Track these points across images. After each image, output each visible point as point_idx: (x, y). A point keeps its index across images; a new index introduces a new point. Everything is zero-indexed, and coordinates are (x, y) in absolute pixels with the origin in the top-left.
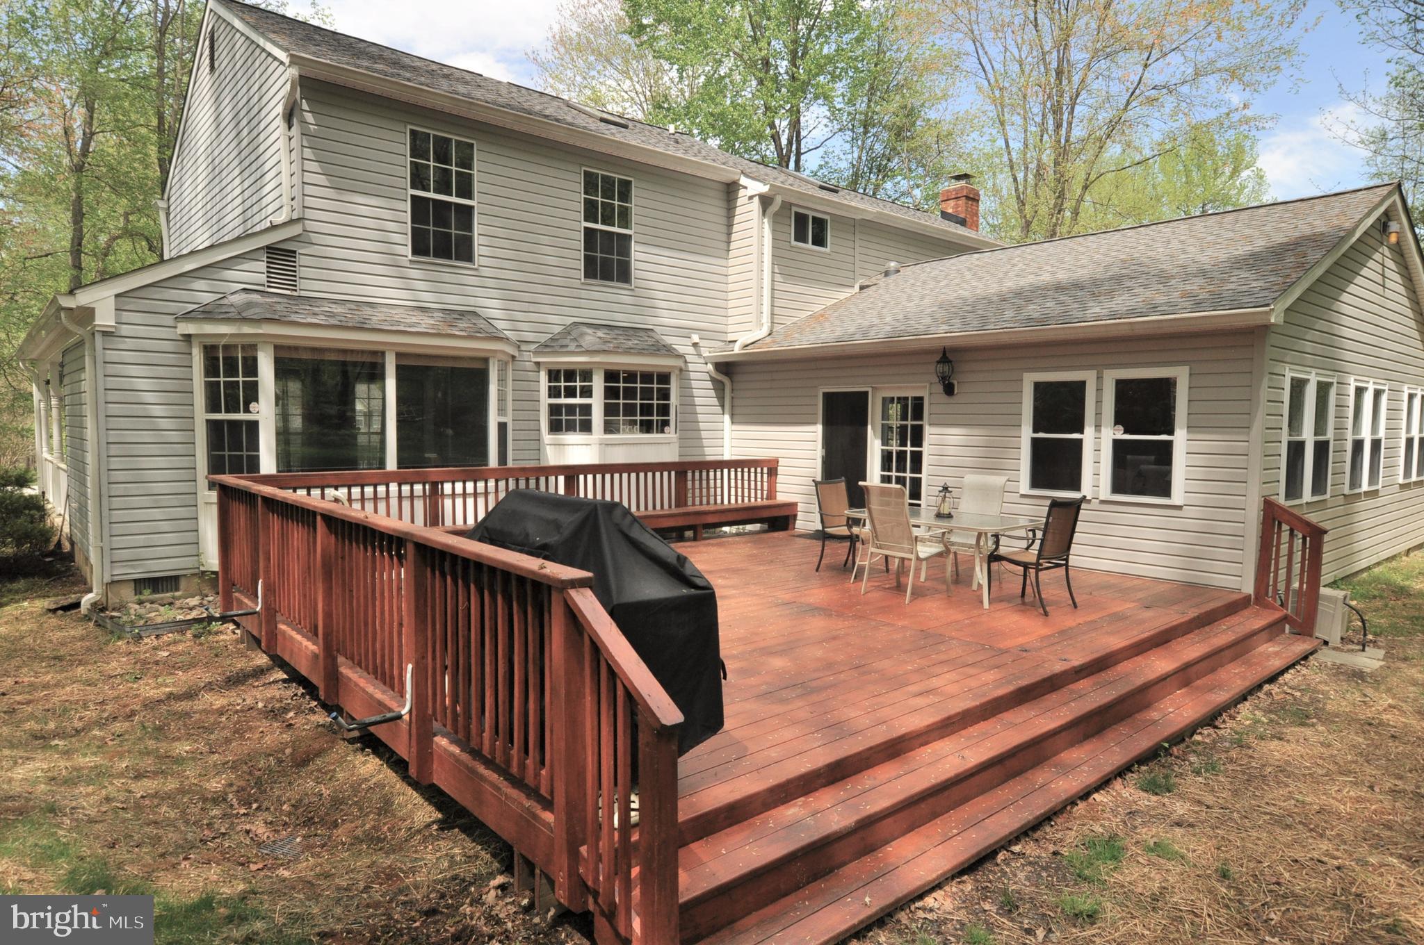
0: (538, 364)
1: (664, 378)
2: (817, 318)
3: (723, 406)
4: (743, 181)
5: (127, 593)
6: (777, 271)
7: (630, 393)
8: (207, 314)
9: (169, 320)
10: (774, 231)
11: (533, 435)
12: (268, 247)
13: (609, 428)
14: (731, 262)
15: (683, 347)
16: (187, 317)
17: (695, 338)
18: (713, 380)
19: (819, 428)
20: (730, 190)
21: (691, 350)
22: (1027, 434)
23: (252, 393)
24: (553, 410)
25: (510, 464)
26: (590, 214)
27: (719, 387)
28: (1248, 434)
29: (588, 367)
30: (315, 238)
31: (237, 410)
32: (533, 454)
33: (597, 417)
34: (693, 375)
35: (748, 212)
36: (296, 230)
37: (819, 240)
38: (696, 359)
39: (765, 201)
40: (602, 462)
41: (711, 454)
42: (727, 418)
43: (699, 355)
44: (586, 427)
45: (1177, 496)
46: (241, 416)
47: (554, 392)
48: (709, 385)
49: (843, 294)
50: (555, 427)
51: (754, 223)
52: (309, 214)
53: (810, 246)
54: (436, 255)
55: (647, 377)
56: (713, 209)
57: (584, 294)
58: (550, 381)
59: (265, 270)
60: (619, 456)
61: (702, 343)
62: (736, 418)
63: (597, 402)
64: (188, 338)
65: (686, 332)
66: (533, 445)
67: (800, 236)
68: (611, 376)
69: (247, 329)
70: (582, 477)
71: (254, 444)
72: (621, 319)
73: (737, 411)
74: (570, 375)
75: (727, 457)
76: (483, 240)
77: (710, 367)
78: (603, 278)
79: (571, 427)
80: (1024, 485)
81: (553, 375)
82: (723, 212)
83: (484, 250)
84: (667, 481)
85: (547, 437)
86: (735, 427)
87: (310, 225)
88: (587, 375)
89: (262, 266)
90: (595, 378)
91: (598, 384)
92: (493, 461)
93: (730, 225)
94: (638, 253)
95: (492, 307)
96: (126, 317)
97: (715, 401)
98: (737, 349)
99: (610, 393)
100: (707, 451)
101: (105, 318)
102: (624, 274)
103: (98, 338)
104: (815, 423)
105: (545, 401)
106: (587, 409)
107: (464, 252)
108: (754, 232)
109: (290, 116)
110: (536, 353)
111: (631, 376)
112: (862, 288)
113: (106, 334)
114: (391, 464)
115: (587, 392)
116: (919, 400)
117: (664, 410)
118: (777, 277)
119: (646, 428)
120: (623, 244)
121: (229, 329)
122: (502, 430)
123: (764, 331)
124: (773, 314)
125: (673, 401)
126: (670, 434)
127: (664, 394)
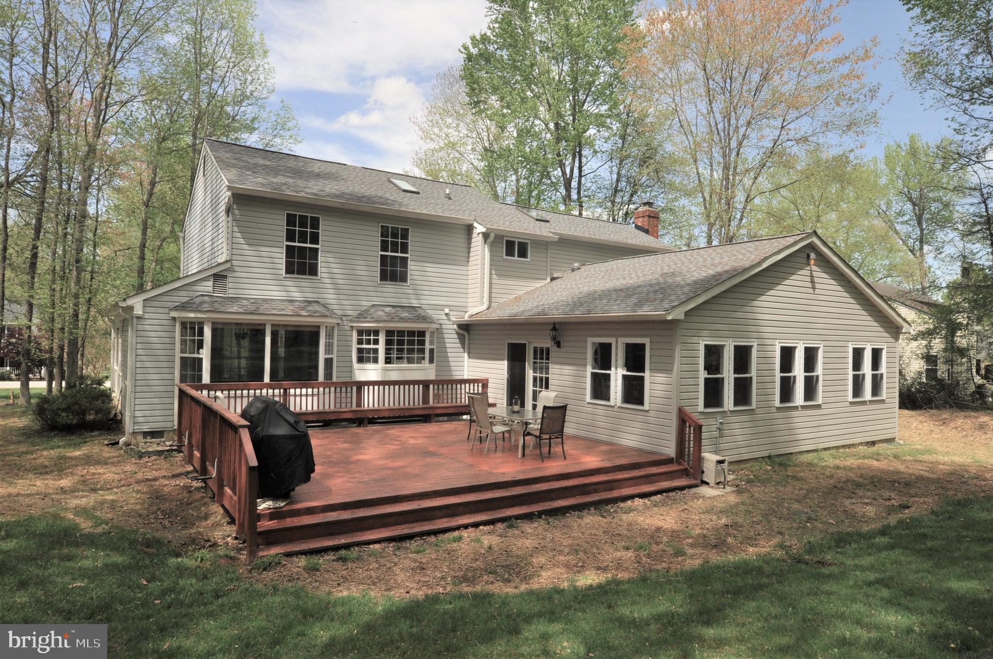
0: (352, 327)
1: (422, 334)
2: (518, 299)
3: (464, 348)
4: (475, 224)
5: (140, 438)
6: (493, 273)
7: (400, 342)
8: (183, 307)
9: (166, 311)
10: (491, 251)
11: (348, 364)
12: (214, 274)
13: (388, 361)
14: (470, 268)
15: (438, 316)
16: (176, 308)
17: (447, 311)
18: (457, 333)
19: (506, 362)
20: (469, 228)
21: (444, 317)
22: (589, 370)
23: (200, 345)
24: (360, 351)
25: (334, 379)
26: (384, 248)
27: (461, 338)
28: (671, 374)
29: (377, 329)
30: (237, 269)
31: (194, 353)
32: (348, 374)
33: (381, 355)
34: (445, 331)
35: (477, 241)
36: (228, 265)
37: (523, 254)
38: (447, 322)
39: (486, 236)
40: (383, 379)
41: (457, 376)
42: (466, 355)
43: (449, 320)
44: (376, 360)
45: (646, 406)
46: (195, 355)
47: (360, 342)
48: (456, 336)
49: (539, 284)
50: (360, 360)
51: (480, 248)
52: (234, 257)
53: (516, 258)
54: (298, 273)
55: (411, 333)
56: (461, 239)
57: (380, 289)
58: (358, 336)
59: (212, 285)
60: (394, 376)
61: (451, 313)
62: (471, 355)
63: (381, 347)
64: (174, 319)
65: (441, 307)
66: (348, 369)
67: (510, 253)
68: (389, 333)
69: (199, 315)
70: (366, 387)
71: (200, 369)
72: (402, 302)
73: (472, 351)
74: (368, 332)
75: (466, 377)
76: (323, 265)
77: (455, 326)
78: (391, 280)
79: (368, 360)
80: (588, 398)
81: (360, 332)
82: (466, 241)
83: (323, 270)
84: (419, 390)
85: (356, 365)
86: (471, 360)
87: (234, 263)
88: (376, 333)
89: (210, 283)
90: (380, 334)
91: (382, 338)
92: (321, 377)
93: (469, 248)
94: (411, 266)
95: (329, 298)
96: (148, 309)
97: (459, 345)
98: (466, 318)
99: (388, 342)
100: (454, 373)
101: (138, 311)
102: (403, 278)
103: (135, 320)
104: (504, 360)
105: (355, 346)
106: (376, 351)
107: (313, 271)
108: (479, 253)
109: (228, 211)
110: (351, 321)
111: (401, 333)
112: (553, 279)
113: (138, 318)
114: (266, 379)
115: (376, 342)
116: (548, 350)
117: (422, 351)
118: (494, 277)
119: (410, 361)
120: (404, 260)
121: (192, 315)
122: (329, 362)
123: (485, 306)
124: (490, 297)
125: (428, 346)
126: (426, 364)
127: (422, 343)
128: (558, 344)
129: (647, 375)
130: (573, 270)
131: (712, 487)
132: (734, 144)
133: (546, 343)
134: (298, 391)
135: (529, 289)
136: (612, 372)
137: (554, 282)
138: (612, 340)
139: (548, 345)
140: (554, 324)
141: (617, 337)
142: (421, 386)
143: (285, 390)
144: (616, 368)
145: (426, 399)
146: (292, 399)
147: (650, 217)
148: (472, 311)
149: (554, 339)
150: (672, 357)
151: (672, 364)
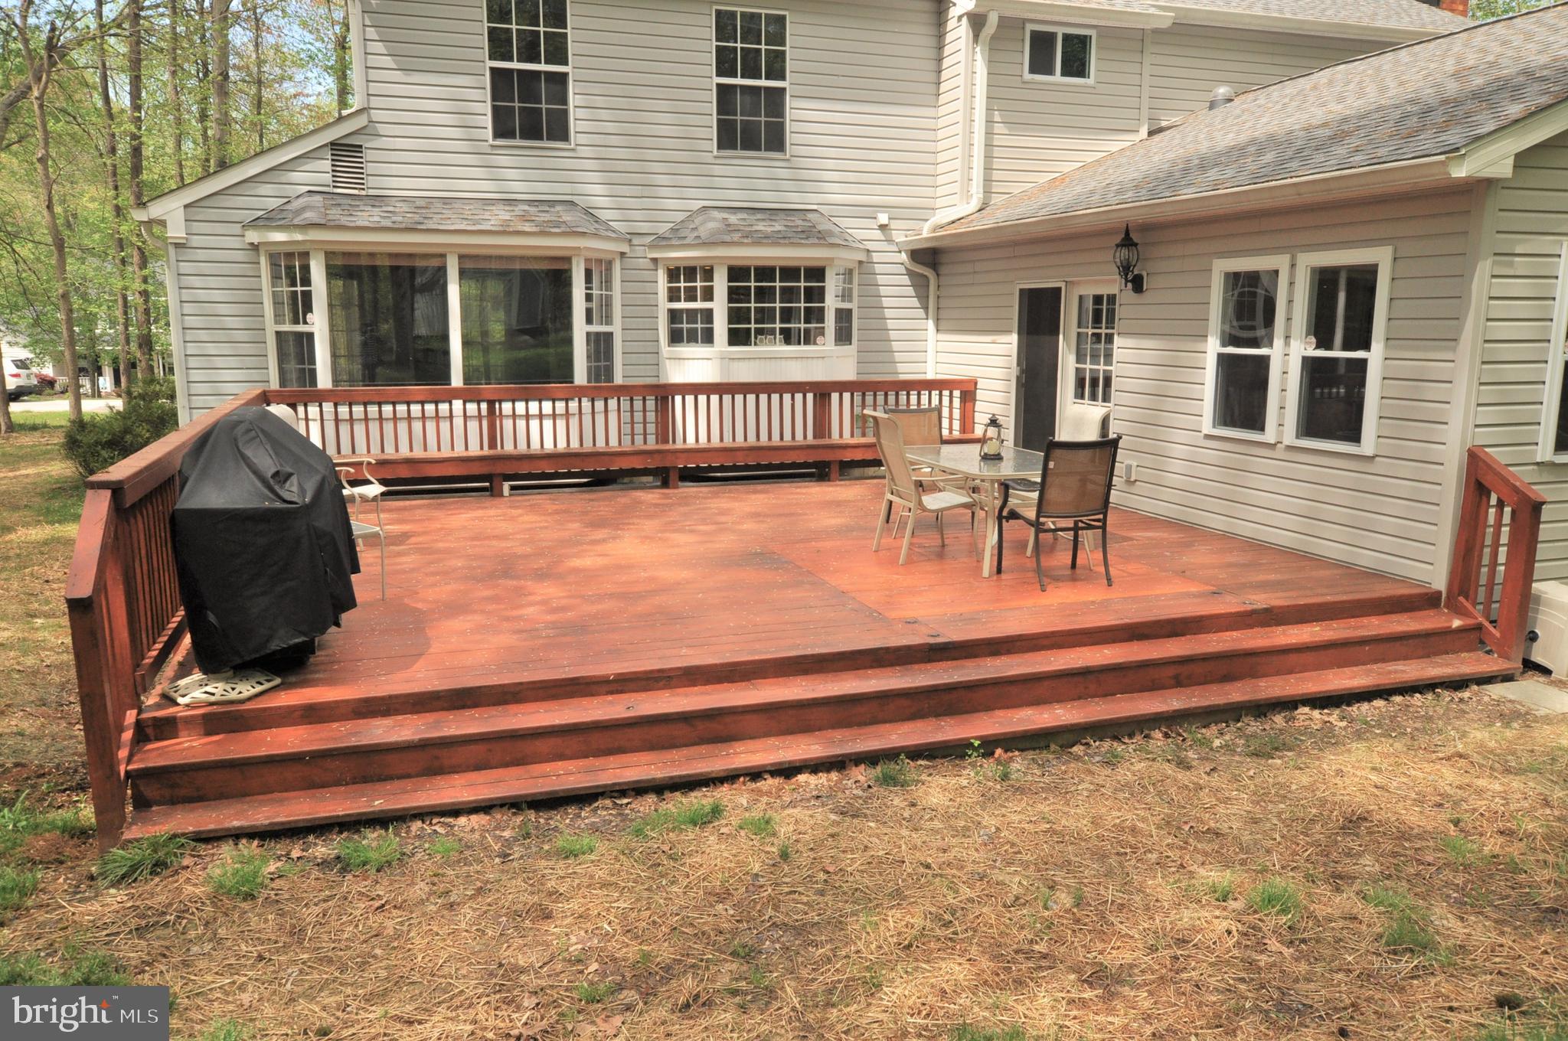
0: (655, 260)
1: (817, 273)
2: (1059, 182)
3: (926, 308)
6: (997, 118)
7: (763, 294)
8: (267, 220)
9: (237, 229)
10: (991, 62)
11: (650, 346)
12: (332, 144)
13: (737, 337)
14: (942, 111)
15: (863, 232)
16: (255, 224)
17: (883, 219)
18: (910, 273)
19: (1014, 338)
20: (941, 10)
21: (878, 234)
22: (1213, 347)
23: (308, 304)
24: (674, 316)
25: (618, 380)
26: (725, 67)
27: (920, 285)
28: (1454, 350)
29: (709, 262)
30: (382, 129)
31: (296, 320)
32: (650, 370)
33: (721, 326)
34: (878, 268)
35: (958, 36)
36: (361, 122)
37: (1076, 67)
38: (884, 246)
39: (978, 21)
40: (725, 381)
41: (907, 371)
42: (931, 324)
43: (890, 241)
44: (708, 338)
45: (1369, 443)
46: (301, 328)
47: (674, 295)
48: (906, 280)
49: (1116, 143)
50: (675, 338)
51: (963, 56)
52: (375, 102)
53: (1057, 78)
54: (524, 136)
55: (790, 273)
56: (919, 38)
57: (718, 170)
58: (670, 281)
59: (329, 169)
61: (894, 224)
62: (943, 325)
63: (720, 307)
64: (255, 247)
65: (868, 211)
66: (650, 358)
67: (1041, 64)
68: (736, 273)
69: (298, 237)
70: (678, 399)
71: (313, 357)
72: (768, 199)
73: (943, 314)
74: (690, 272)
75: (930, 376)
76: (581, 113)
77: (904, 257)
78: (745, 147)
79: (692, 338)
80: (1207, 424)
81: (673, 274)
82: (930, 41)
83: (582, 126)
85: (666, 350)
86: (941, 336)
87: (376, 115)
88: (708, 274)
89: (326, 165)
90: (716, 276)
91: (721, 284)
92: (580, 376)
93: (940, 60)
94: (795, 110)
95: (596, 193)
96: (197, 227)
97: (915, 302)
98: (925, 232)
99: (734, 295)
100: (901, 367)
101: (176, 230)
102: (776, 141)
103: (172, 250)
104: (1010, 332)
105: (664, 305)
106: (708, 315)
107: (559, 131)
108: (963, 69)
110: (652, 246)
111: (765, 273)
112: (1155, 131)
113: (177, 246)
114: (457, 380)
115: (708, 295)
116: (1112, 299)
117: (815, 315)
118: (999, 128)
119: (788, 337)
120: (775, 99)
121: (279, 237)
122: (601, 345)
123: (974, 204)
124: (988, 181)
125: (831, 303)
126: (827, 344)
127: (816, 294)
128: (1138, 284)
129: (1375, 356)
130: (1212, 105)
131: (1559, 685)
133: (1111, 284)
134: (520, 407)
135: (1090, 158)
136: (1275, 352)
137: (1157, 138)
138: (1279, 262)
139: (1113, 289)
140: (1127, 229)
141: (1292, 250)
142: (810, 396)
143: (491, 404)
144: (1287, 338)
145: (822, 425)
146: (508, 424)
148: (943, 216)
149: (1125, 269)
150: (1461, 297)
151: (1458, 319)
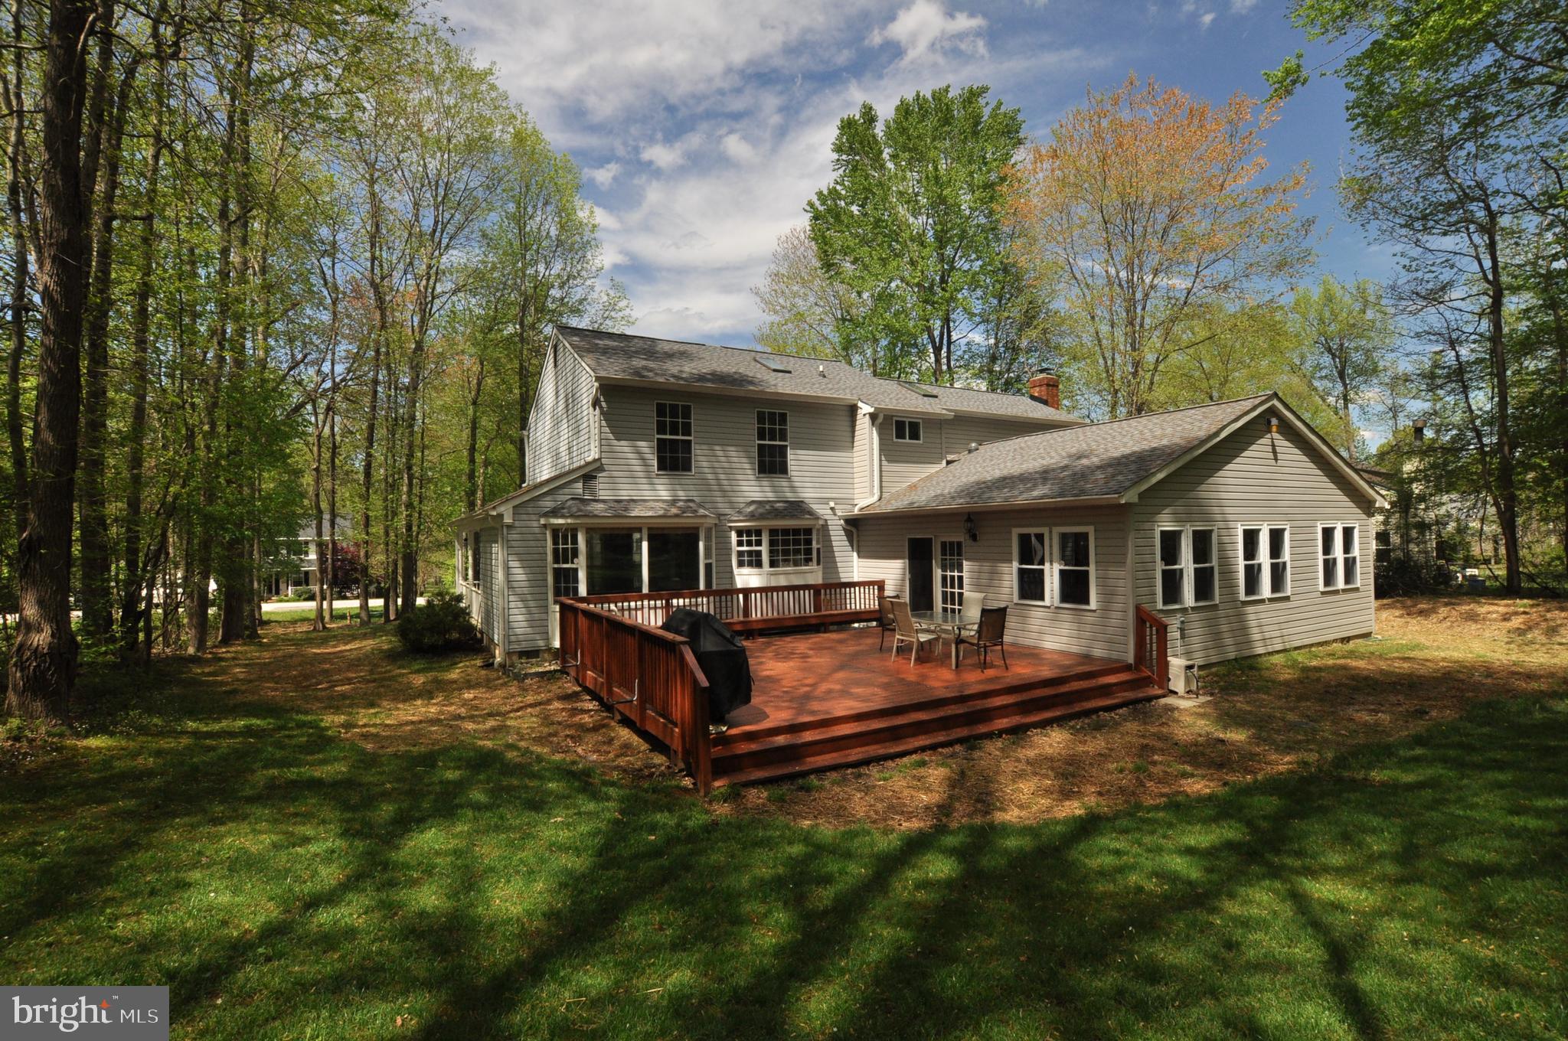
0: (731, 527)
1: (808, 531)
2: (913, 487)
3: (852, 546)
4: (860, 404)
5: (515, 658)
6: (884, 459)
7: (786, 543)
9: (536, 517)
10: (880, 434)
11: (728, 569)
12: (583, 475)
13: (772, 564)
14: (855, 454)
15: (822, 510)
16: (546, 515)
17: (832, 504)
18: (845, 530)
19: (906, 561)
20: (853, 410)
21: (830, 512)
22: (1015, 565)
23: (575, 553)
24: (740, 554)
25: (714, 587)
26: (761, 436)
27: (849, 535)
28: (1125, 566)
29: (759, 528)
30: (606, 467)
31: (566, 562)
32: (728, 581)
33: (765, 558)
34: (831, 528)
35: (863, 424)
36: (598, 464)
37: (915, 435)
38: (833, 517)
39: (873, 417)
41: (845, 578)
42: (855, 554)
43: (835, 515)
44: (759, 564)
45: (1093, 604)
46: (569, 566)
47: (740, 543)
48: (843, 533)
49: (933, 469)
50: (741, 564)
51: (867, 431)
52: (604, 455)
53: (907, 440)
54: (671, 470)
55: (796, 532)
56: (843, 423)
57: (758, 483)
58: (738, 537)
59: (581, 487)
60: (783, 581)
61: (837, 507)
62: (861, 554)
63: (764, 549)
64: (545, 526)
65: (825, 501)
66: (728, 575)
67: (900, 435)
68: (773, 532)
69: (571, 521)
70: (753, 595)
71: (576, 580)
72: (783, 496)
73: (861, 549)
74: (749, 532)
75: (856, 580)
76: (697, 458)
77: (842, 522)
78: (770, 473)
79: (750, 564)
80: (1016, 598)
81: (740, 533)
82: (848, 423)
83: (698, 464)
84: (807, 596)
85: (736, 570)
86: (861, 560)
87: (604, 461)
88: (759, 533)
89: (580, 485)
90: (763, 534)
91: (765, 539)
92: (702, 587)
93: (853, 431)
94: (791, 455)
95: (703, 496)
96: (518, 517)
97: (847, 543)
98: (856, 511)
99: (772, 543)
100: (843, 575)
101: (508, 520)
102: (783, 469)
103: (504, 529)
104: (903, 558)
105: (735, 549)
106: (759, 553)
107: (686, 466)
108: (867, 436)
109: (596, 403)
110: (729, 520)
111: (786, 532)
112: (948, 463)
113: (508, 526)
114: (645, 590)
115: (759, 543)
116: (959, 544)
117: (809, 552)
118: (884, 463)
119: (796, 564)
120: (783, 451)
121: (561, 521)
122: (708, 567)
123: (876, 497)
124: (881, 487)
125: (815, 545)
126: (813, 566)
127: (809, 542)
128: (974, 538)
129: (1092, 569)
130: (970, 451)
131: (1182, 697)
132: (1139, 295)
133: (959, 537)
135: (923, 476)
136: (1047, 567)
137: (951, 467)
138: (1045, 530)
139: (962, 540)
140: (969, 514)
141: (1050, 526)
142: (811, 591)
143: (666, 600)
144: (1051, 563)
145: (817, 607)
147: (1048, 385)
148: (863, 503)
149: (969, 531)
150: (1125, 546)
151: (1125, 554)
